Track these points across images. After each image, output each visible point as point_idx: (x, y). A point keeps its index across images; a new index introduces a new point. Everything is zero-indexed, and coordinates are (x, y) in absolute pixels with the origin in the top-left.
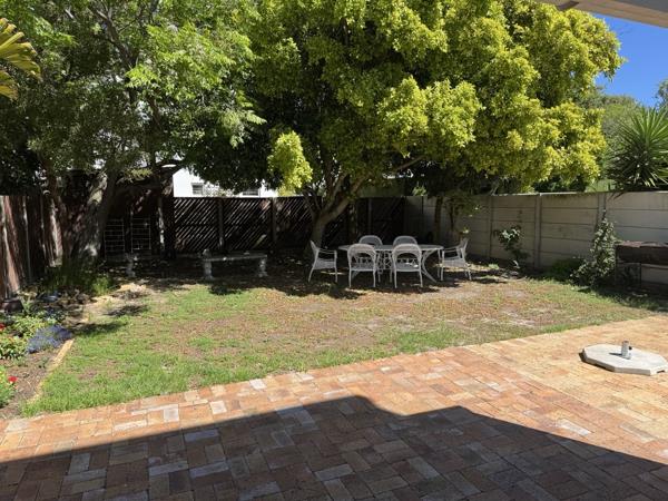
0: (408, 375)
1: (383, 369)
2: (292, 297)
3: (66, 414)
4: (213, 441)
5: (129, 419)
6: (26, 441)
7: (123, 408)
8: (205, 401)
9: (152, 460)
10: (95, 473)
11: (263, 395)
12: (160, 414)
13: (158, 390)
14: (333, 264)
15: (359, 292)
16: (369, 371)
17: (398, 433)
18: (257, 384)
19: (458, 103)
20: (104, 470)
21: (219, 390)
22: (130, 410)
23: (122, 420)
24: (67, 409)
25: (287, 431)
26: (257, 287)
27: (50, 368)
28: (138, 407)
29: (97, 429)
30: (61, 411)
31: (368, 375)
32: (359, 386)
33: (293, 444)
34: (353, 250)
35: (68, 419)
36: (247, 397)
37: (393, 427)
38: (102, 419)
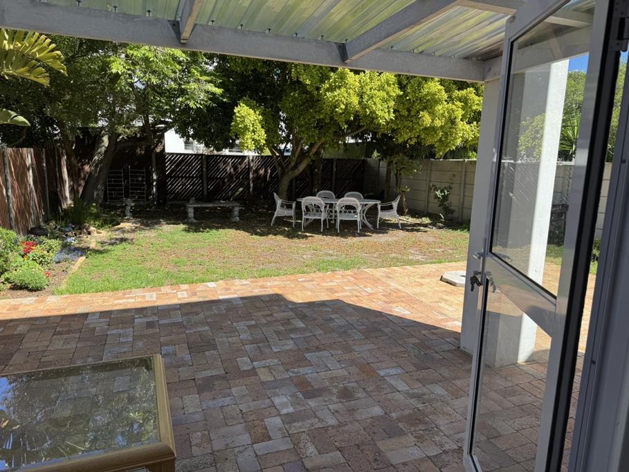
0: (315, 283)
1: (300, 280)
2: (254, 236)
3: (83, 294)
4: (176, 309)
5: (123, 299)
6: (60, 306)
7: (120, 293)
8: (175, 291)
9: (136, 316)
10: (102, 320)
11: (214, 290)
12: (144, 297)
13: (143, 285)
14: (292, 212)
15: (308, 234)
16: (290, 280)
17: (291, 309)
18: (211, 285)
19: (381, 88)
20: (108, 320)
21: (185, 287)
22: (124, 294)
23: (119, 299)
24: (84, 292)
25: (223, 307)
26: (229, 228)
27: (70, 272)
28: (130, 293)
29: (104, 302)
30: (80, 293)
31: (289, 282)
32: (279, 288)
33: (225, 312)
34: (306, 201)
35: (85, 297)
36: (203, 290)
37: (290, 306)
38: (106, 298)
